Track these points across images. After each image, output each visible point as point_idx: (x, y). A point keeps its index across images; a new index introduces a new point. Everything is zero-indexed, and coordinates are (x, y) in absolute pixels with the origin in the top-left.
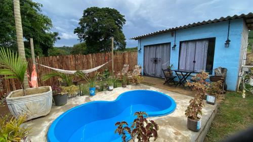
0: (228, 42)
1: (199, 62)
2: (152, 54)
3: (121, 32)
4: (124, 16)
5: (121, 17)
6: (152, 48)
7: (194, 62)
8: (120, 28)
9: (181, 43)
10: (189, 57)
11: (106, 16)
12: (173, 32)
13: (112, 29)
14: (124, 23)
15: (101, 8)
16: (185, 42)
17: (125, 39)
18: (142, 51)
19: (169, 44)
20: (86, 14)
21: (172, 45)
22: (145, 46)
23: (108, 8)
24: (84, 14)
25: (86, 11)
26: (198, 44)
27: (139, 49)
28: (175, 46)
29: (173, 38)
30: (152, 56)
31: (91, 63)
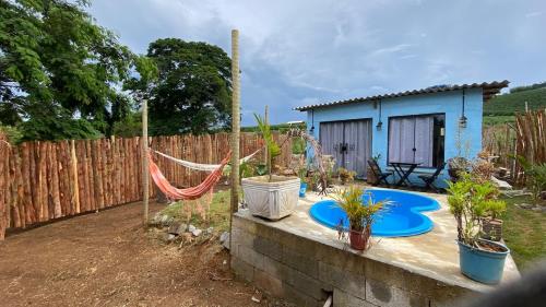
0: (463, 119)
1: (422, 151)
2: (336, 136)
3: (231, 93)
6: (335, 126)
7: (414, 150)
8: (228, 85)
9: (390, 119)
10: (403, 144)
12: (376, 101)
15: (187, 41)
16: (397, 118)
18: (317, 131)
19: (370, 120)
20: (154, 51)
21: (375, 123)
22: (321, 123)
23: (204, 44)
24: (150, 51)
25: (154, 46)
26: (419, 122)
27: (309, 128)
28: (380, 124)
29: (377, 111)
30: (337, 141)
31: (211, 154)
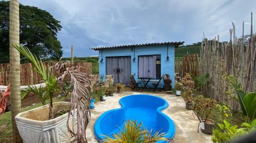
0: (168, 58)
1: (152, 71)
2: (114, 64)
3: (56, 39)
4: (60, 22)
5: (55, 22)
6: (114, 59)
7: (149, 71)
8: (54, 33)
9: (139, 56)
10: (145, 68)
11: (33, 17)
12: (133, 48)
13: (42, 33)
14: (60, 30)
16: (141, 56)
17: (61, 48)
19: (130, 57)
22: (106, 57)
26: (150, 58)
27: (100, 60)
28: (134, 59)
29: (133, 53)
30: (115, 67)
31: (32, 75)
